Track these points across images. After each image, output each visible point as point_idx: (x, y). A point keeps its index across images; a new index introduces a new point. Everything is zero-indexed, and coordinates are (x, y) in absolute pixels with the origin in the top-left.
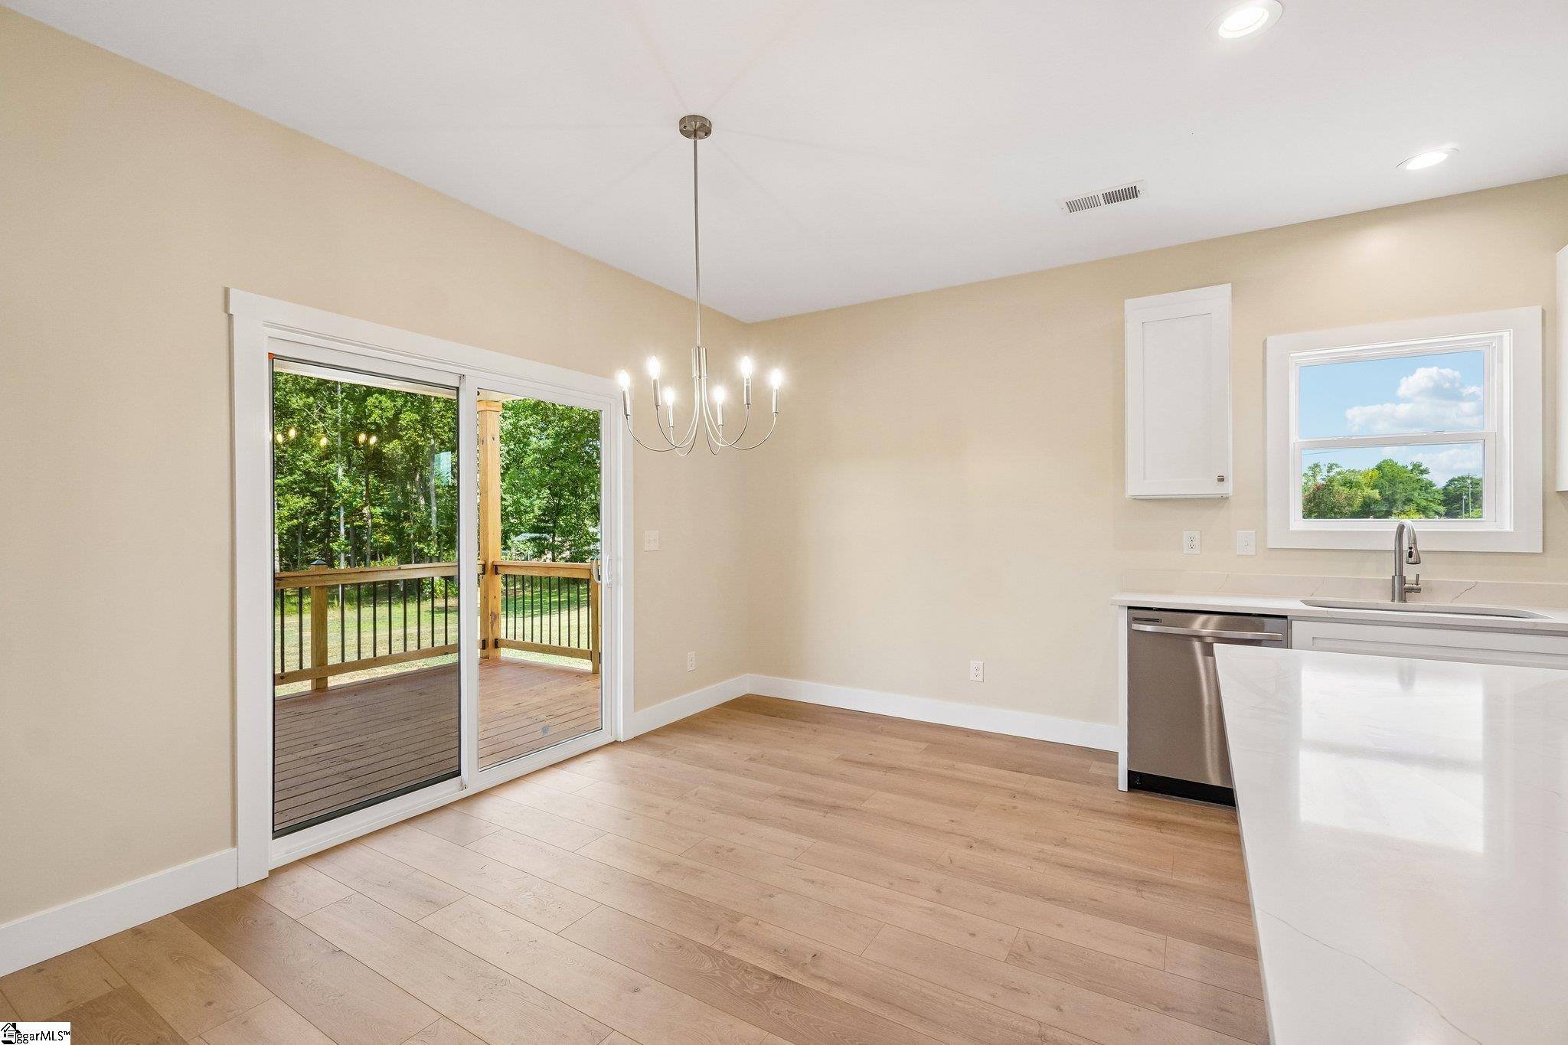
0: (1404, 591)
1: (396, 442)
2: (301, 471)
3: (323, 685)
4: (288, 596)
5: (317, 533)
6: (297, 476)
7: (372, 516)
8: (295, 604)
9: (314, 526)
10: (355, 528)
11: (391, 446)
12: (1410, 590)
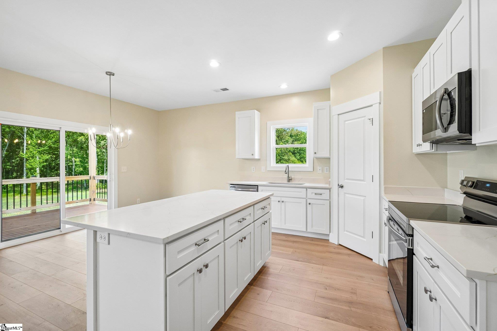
0: (289, 180)
1: (82, 137)
2: (47, 146)
3: (35, 212)
4: (43, 189)
5: (55, 167)
6: (46, 148)
7: (75, 162)
8: (45, 192)
9: (54, 165)
10: (69, 166)
11: (80, 138)
12: (290, 180)
